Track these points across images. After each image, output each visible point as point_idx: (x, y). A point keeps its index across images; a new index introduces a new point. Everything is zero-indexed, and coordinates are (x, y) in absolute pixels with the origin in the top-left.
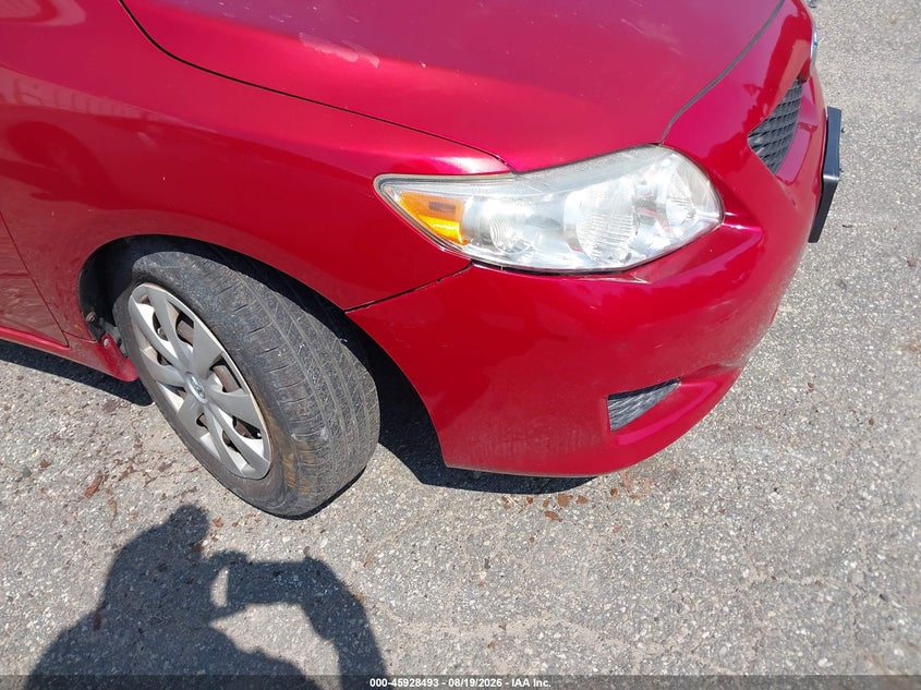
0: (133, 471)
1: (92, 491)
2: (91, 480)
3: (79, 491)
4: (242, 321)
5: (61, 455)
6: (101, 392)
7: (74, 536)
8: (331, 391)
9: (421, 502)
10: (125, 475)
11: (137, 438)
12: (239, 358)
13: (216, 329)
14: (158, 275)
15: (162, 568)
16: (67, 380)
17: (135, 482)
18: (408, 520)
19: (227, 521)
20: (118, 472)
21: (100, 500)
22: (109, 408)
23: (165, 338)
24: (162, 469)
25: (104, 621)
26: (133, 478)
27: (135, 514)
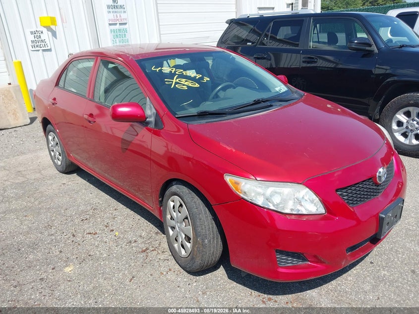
0: (155, 250)
1: (144, 251)
2: (144, 249)
3: (140, 250)
4: (194, 205)
5: (140, 240)
6: (157, 229)
7: (135, 260)
8: (211, 230)
9: (227, 285)
10: (153, 250)
11: (160, 243)
12: (191, 215)
13: (188, 207)
14: (178, 193)
15: (151, 275)
16: (150, 223)
17: (155, 253)
18: (220, 288)
19: (173, 270)
20: (151, 249)
21: (144, 254)
22: (157, 233)
23: (175, 212)
24: (162, 252)
25: (132, 281)
26: (154, 252)
27: (151, 260)
